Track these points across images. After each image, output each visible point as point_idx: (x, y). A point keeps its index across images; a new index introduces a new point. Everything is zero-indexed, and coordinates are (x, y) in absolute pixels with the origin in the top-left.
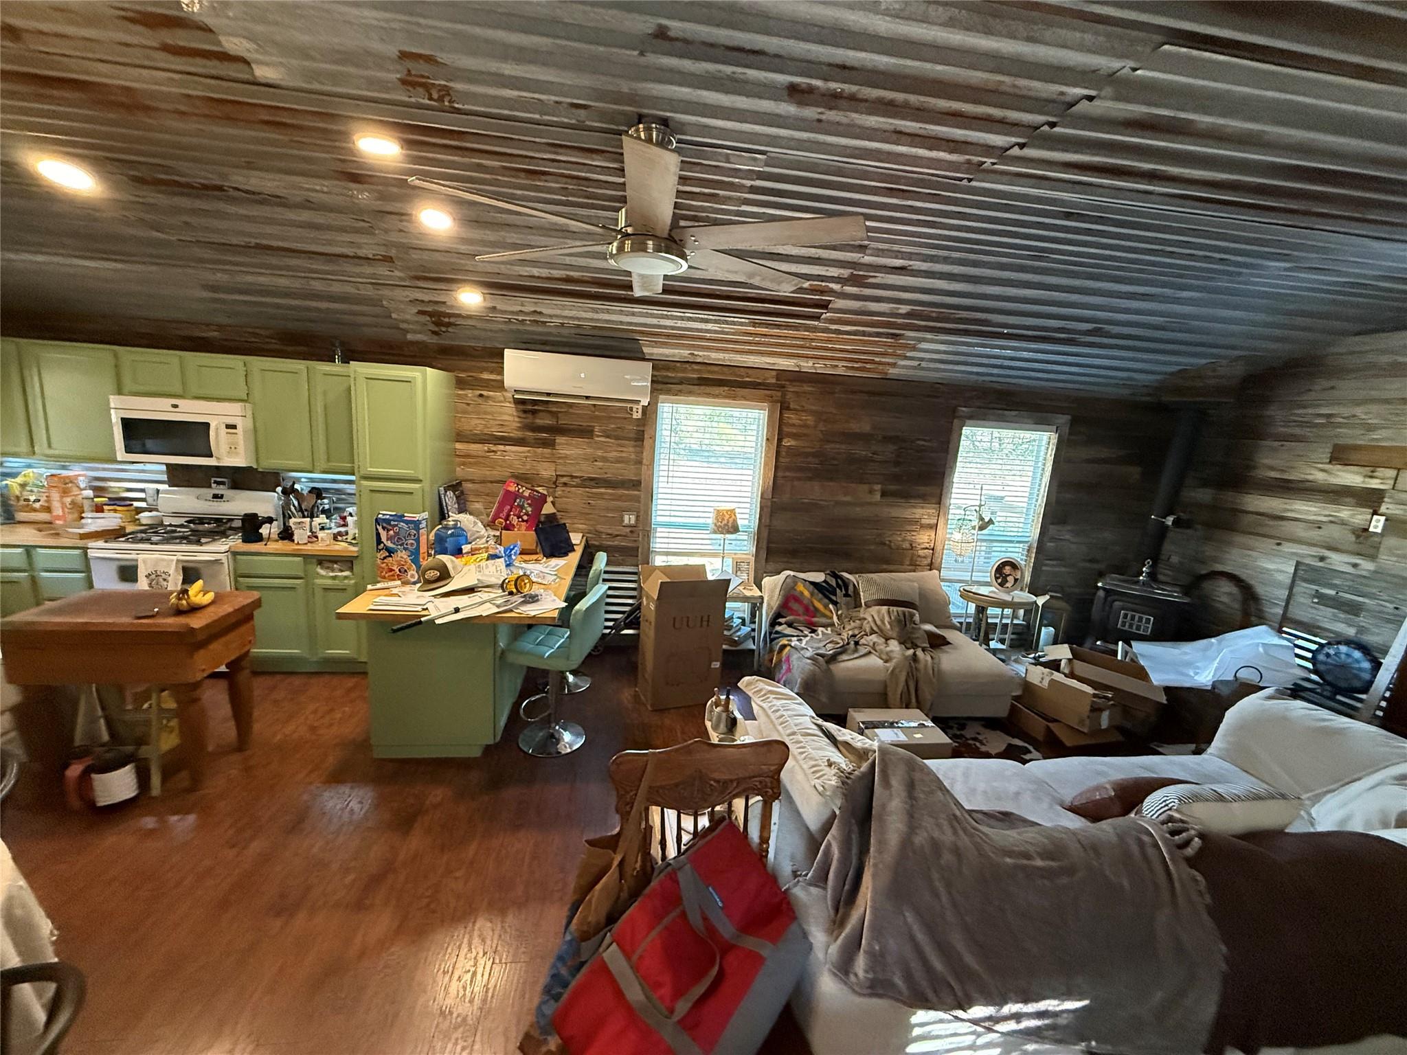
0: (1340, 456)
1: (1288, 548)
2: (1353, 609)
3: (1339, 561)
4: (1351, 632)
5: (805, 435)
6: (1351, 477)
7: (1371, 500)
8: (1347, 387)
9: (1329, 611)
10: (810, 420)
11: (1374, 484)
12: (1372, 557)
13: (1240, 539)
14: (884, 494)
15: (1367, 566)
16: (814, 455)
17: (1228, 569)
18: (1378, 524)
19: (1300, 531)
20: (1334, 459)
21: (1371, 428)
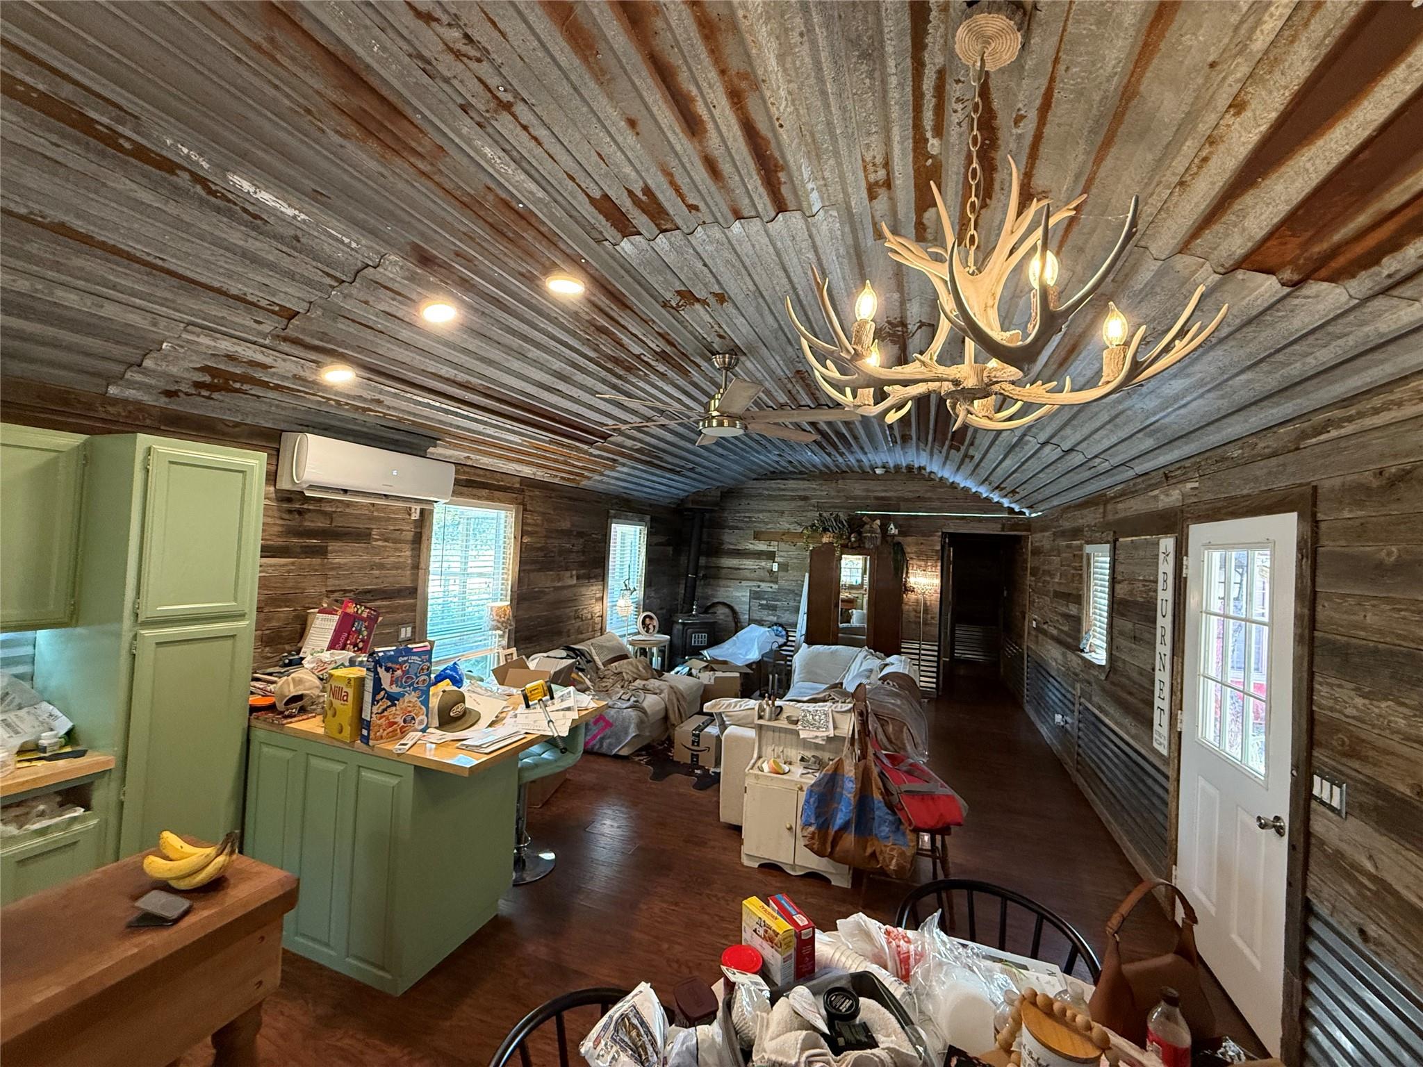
0: (757, 536)
1: (744, 583)
2: (774, 608)
3: (765, 586)
4: (775, 619)
5: (536, 532)
6: (762, 546)
7: (771, 556)
8: (754, 504)
9: (765, 612)
10: (539, 519)
11: (771, 549)
12: (776, 582)
13: (722, 582)
14: (578, 578)
15: (775, 586)
16: (541, 549)
17: (721, 600)
18: (775, 567)
19: (747, 574)
20: (755, 538)
21: (767, 524)
